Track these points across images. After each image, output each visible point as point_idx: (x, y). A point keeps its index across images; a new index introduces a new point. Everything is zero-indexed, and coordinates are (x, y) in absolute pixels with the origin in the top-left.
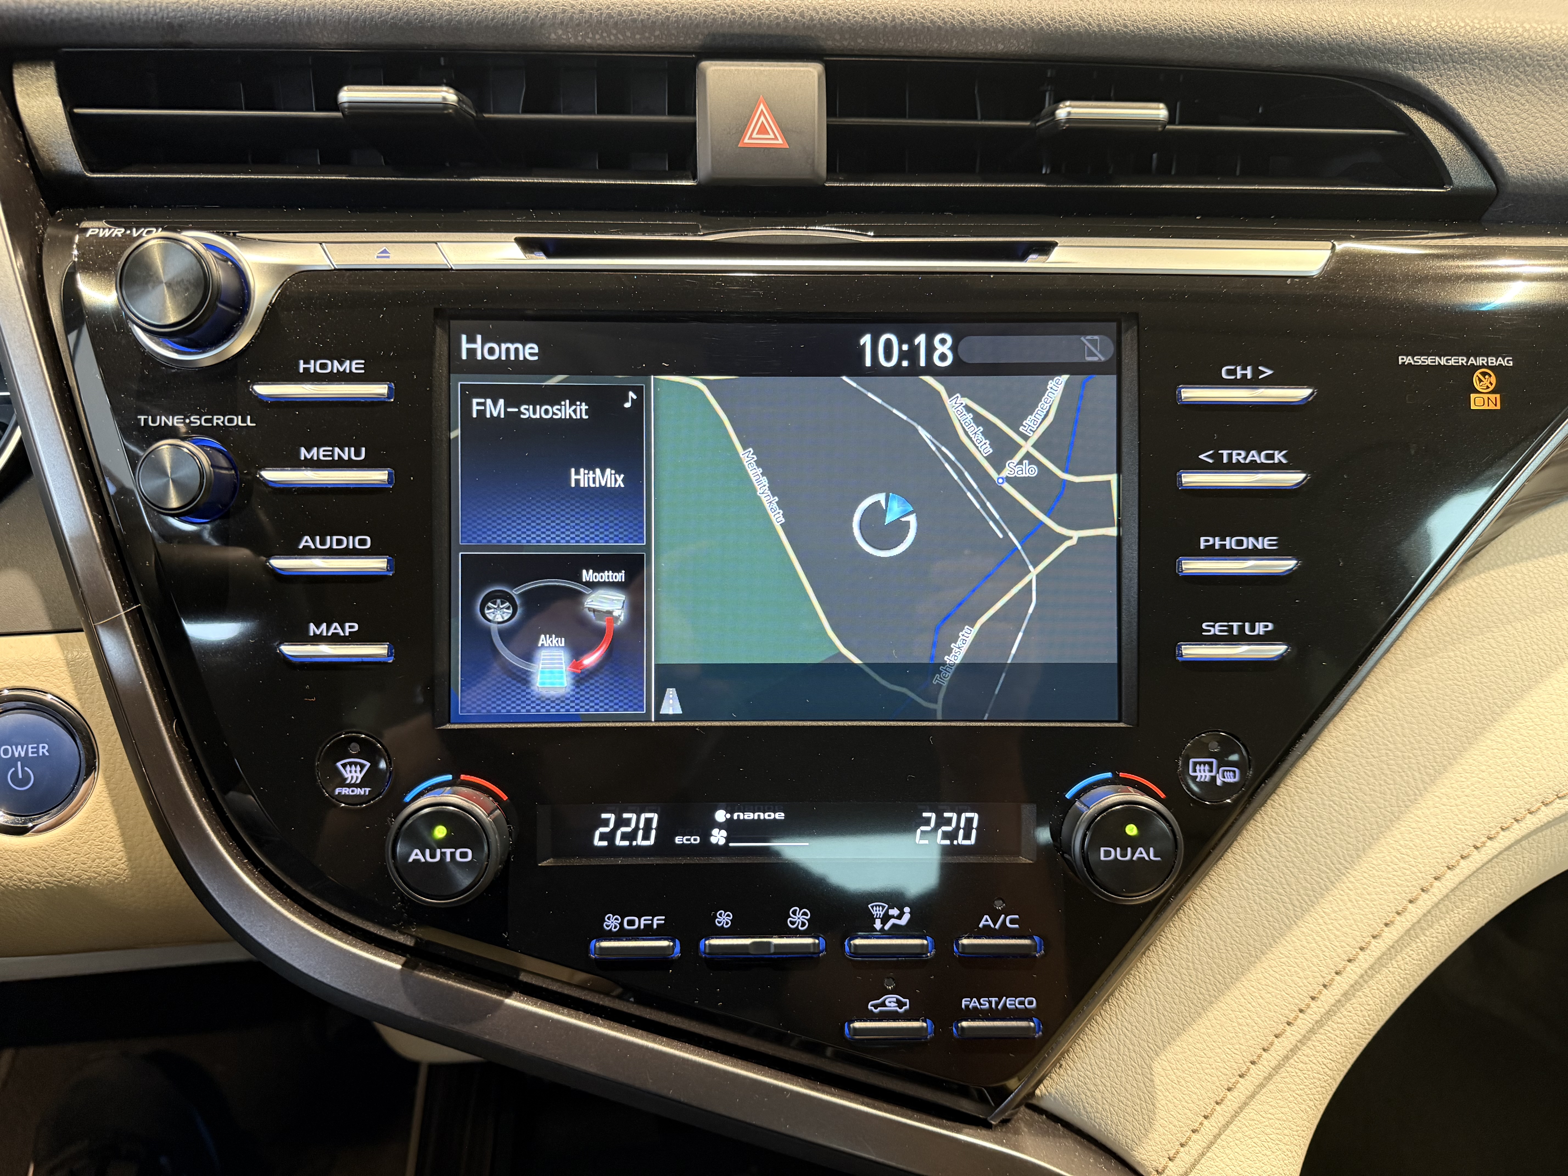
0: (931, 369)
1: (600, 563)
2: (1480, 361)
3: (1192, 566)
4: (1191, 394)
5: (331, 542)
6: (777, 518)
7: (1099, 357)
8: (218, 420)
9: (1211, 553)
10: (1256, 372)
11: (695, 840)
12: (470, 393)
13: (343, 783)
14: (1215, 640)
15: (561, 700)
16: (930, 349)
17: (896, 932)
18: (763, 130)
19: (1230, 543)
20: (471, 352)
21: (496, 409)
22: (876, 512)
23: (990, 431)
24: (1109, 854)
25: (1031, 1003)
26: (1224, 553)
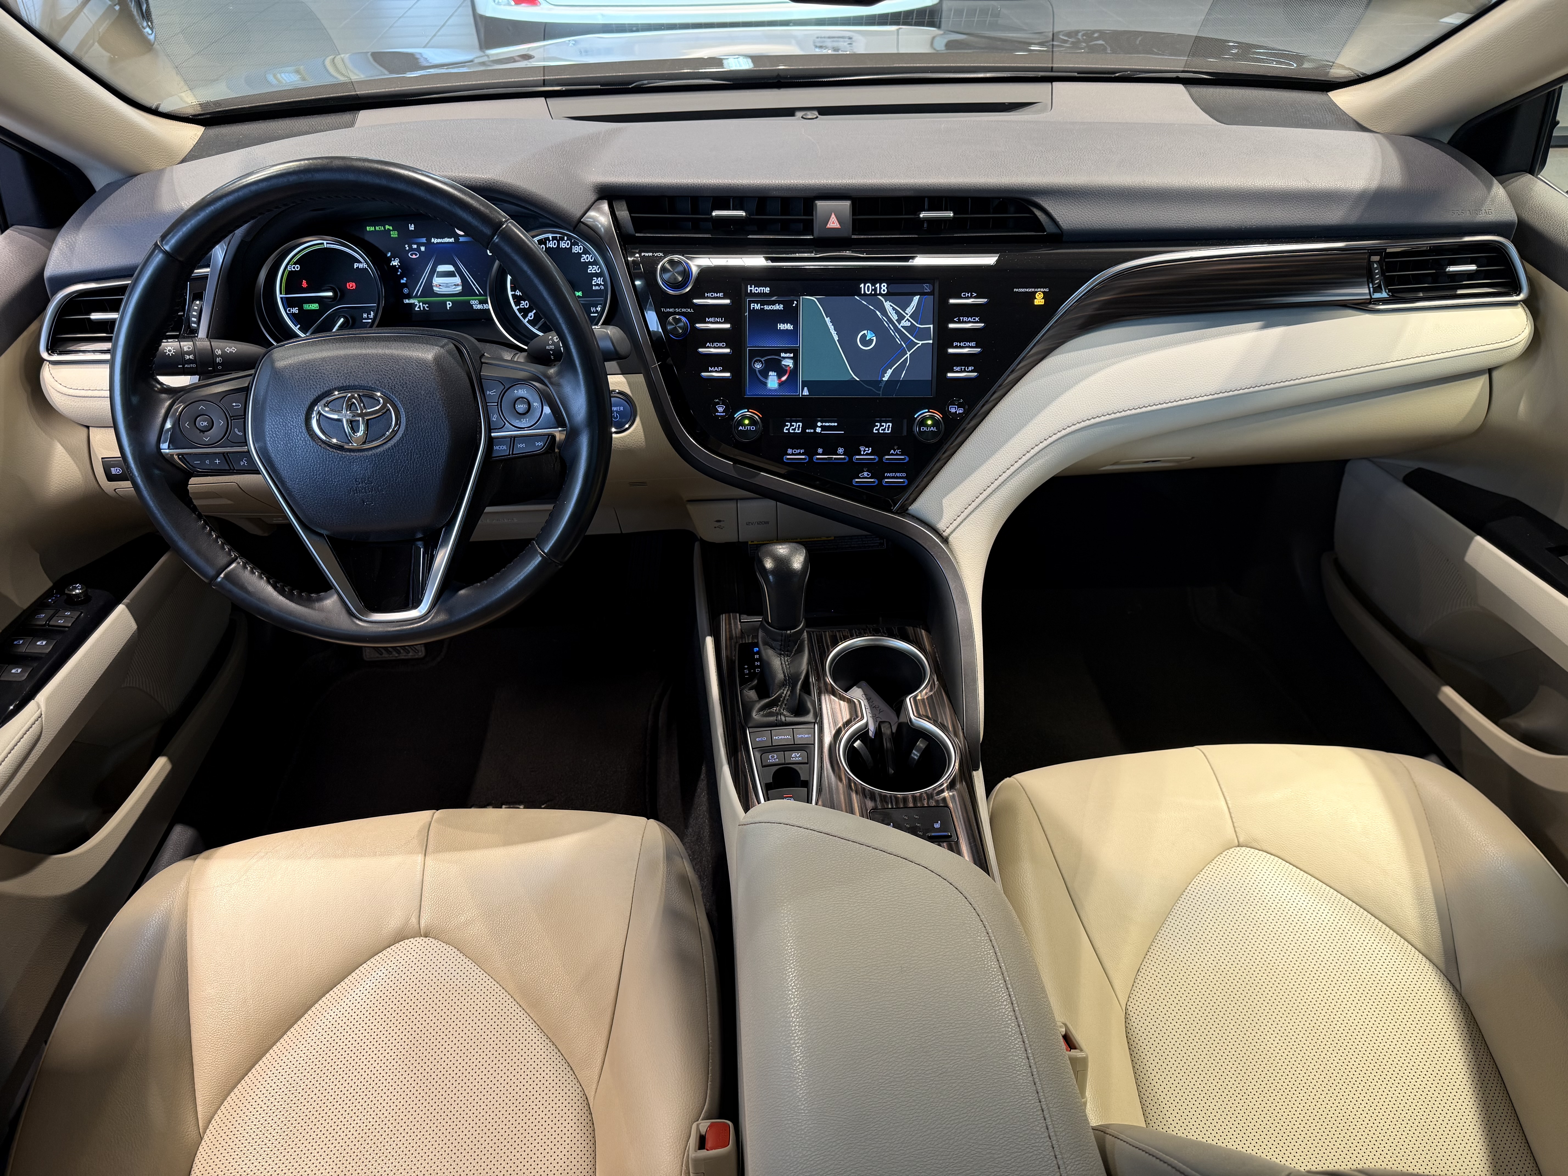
0: (881, 294)
1: (786, 352)
2: (1039, 290)
3: (951, 351)
4: (952, 301)
5: (715, 344)
6: (836, 338)
7: (929, 290)
8: (684, 310)
9: (956, 347)
10: (972, 295)
11: (812, 431)
12: (750, 302)
13: (717, 411)
14: (957, 372)
15: (775, 390)
16: (880, 288)
17: (867, 454)
18: (833, 223)
19: (962, 344)
20: (751, 290)
21: (758, 307)
22: (864, 336)
23: (897, 312)
24: (924, 429)
25: (904, 475)
26: (960, 347)
